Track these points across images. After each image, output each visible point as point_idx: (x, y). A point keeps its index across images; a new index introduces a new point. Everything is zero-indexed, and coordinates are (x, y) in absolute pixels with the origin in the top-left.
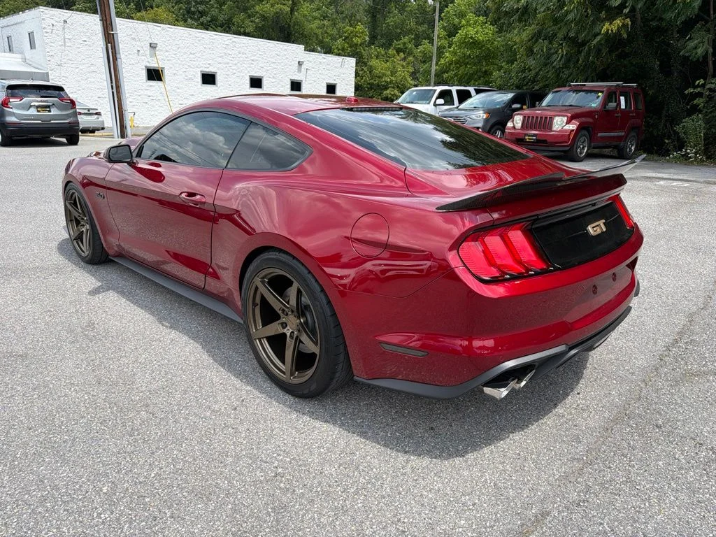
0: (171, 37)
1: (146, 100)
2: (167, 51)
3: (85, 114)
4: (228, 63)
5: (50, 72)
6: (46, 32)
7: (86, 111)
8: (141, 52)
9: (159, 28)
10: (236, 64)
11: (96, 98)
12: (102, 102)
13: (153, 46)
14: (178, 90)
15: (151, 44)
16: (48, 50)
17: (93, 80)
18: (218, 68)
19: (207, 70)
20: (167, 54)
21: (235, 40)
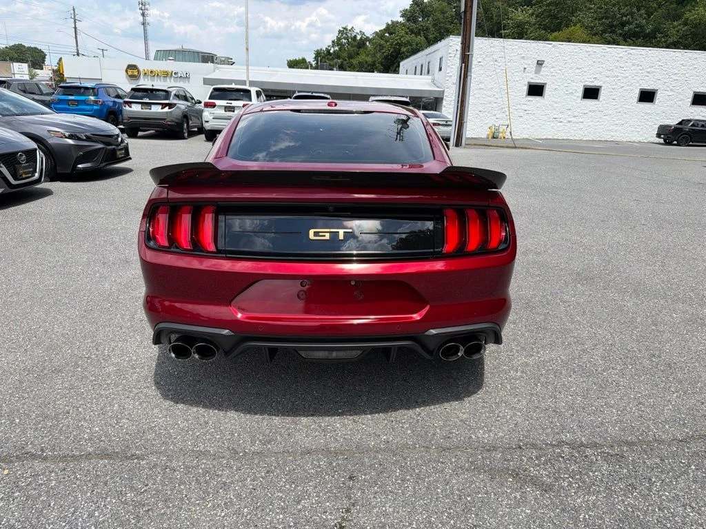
0: (560, 53)
1: (521, 114)
2: (553, 67)
3: (443, 125)
4: (618, 76)
5: (446, 90)
6: (450, 57)
7: (444, 123)
8: (527, 70)
9: (550, 46)
10: (626, 77)
11: (478, 112)
12: (481, 115)
13: (540, 63)
14: (555, 105)
15: (538, 61)
16: (448, 71)
17: (479, 96)
18: (604, 82)
19: (591, 84)
20: (552, 70)
21: (632, 51)
